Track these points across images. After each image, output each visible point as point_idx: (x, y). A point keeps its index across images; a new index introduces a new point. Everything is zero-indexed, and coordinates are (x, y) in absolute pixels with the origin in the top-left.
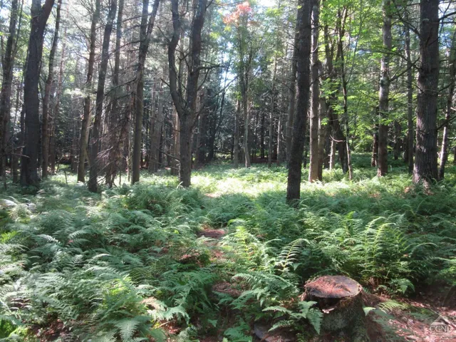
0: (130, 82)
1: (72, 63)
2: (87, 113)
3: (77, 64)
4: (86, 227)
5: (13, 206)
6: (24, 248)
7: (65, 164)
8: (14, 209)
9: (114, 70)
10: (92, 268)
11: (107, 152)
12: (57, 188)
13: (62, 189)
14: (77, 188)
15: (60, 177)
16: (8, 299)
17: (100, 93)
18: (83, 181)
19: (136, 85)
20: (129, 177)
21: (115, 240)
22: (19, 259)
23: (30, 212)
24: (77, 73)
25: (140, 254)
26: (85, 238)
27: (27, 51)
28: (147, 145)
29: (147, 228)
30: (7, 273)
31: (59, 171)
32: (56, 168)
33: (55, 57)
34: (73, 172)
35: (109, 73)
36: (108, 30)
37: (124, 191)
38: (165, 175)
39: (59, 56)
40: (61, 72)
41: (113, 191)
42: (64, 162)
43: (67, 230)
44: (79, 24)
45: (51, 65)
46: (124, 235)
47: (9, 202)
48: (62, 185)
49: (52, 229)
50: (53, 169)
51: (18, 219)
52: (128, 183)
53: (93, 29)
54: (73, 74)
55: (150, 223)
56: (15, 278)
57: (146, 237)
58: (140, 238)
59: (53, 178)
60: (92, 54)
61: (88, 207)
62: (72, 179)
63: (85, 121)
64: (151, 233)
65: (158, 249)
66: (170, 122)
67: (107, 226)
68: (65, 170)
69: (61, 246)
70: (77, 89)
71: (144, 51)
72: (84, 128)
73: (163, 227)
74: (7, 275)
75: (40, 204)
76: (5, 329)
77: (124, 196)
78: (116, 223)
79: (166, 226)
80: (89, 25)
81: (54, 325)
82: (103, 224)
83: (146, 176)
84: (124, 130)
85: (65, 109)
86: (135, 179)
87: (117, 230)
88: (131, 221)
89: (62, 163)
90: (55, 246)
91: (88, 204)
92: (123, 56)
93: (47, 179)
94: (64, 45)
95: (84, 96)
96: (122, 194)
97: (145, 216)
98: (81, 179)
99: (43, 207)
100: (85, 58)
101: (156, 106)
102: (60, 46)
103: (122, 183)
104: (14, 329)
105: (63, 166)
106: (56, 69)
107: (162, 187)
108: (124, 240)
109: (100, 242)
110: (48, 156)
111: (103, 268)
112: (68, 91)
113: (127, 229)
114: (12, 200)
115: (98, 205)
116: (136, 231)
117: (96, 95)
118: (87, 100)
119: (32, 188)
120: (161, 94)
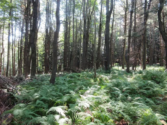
0: (141, 30)
1: (118, 28)
2: (125, 44)
3: (120, 28)
4: (129, 86)
5: (104, 77)
6: (109, 91)
7: (117, 63)
8: (104, 78)
9: (134, 27)
10: (135, 103)
11: (133, 58)
12: (116, 71)
13: (117, 71)
14: (122, 72)
15: (116, 68)
16: (107, 109)
17: (129, 36)
18: (124, 69)
19: (144, 31)
20: (141, 67)
21: (140, 92)
22: (108, 95)
23: (108, 79)
24: (120, 31)
25: (152, 99)
26: (129, 90)
27: (105, 27)
28: (148, 54)
29: (154, 88)
30: (106, 99)
31: (116, 65)
32: (114, 64)
33: (113, 27)
34: (120, 66)
35: (132, 29)
36: (132, 12)
37: (140, 72)
38: (157, 66)
39: (114, 26)
40: (115, 32)
41: (136, 72)
42: (116, 62)
43: (123, 86)
44: (121, 14)
45: (112, 30)
46: (144, 90)
47: (103, 76)
48: (117, 70)
49: (118, 86)
50: (114, 65)
51: (105, 81)
52: (142, 70)
53: (126, 14)
54: (119, 31)
55: (155, 86)
56: (108, 101)
57: (154, 92)
58: (151, 92)
59: (114, 68)
60: (126, 23)
61: (128, 78)
62: (120, 68)
63: (124, 47)
64: (156, 91)
65: (161, 98)
66: (159, 44)
67: (136, 86)
68: (117, 65)
69: (121, 92)
70: (121, 36)
71: (146, 17)
72: (124, 50)
73: (162, 88)
74: (106, 100)
75: (111, 77)
76: (107, 119)
77: (141, 75)
78: (140, 85)
79: (163, 88)
80: (124, 13)
81: (122, 122)
82: (135, 85)
83: (148, 67)
84: (140, 49)
85: (117, 44)
86: (144, 68)
87: (140, 88)
88: (146, 85)
89: (116, 63)
90: (119, 92)
91: (128, 77)
92: (137, 21)
93: (112, 68)
94: (116, 22)
95: (124, 38)
96: (140, 74)
97: (152, 83)
98: (123, 68)
99: (112, 78)
100: (123, 25)
101: (152, 38)
102: (114, 23)
103: (139, 69)
104: (109, 120)
105: (116, 64)
106: (114, 31)
107: (157, 71)
108: (144, 92)
109: (135, 92)
110: (112, 60)
111: (140, 104)
112: (118, 38)
113: (145, 88)
114: (103, 75)
115: (131, 78)
116: (149, 89)
117: (128, 37)
118: (124, 40)
119: (108, 71)
120: (154, 33)
